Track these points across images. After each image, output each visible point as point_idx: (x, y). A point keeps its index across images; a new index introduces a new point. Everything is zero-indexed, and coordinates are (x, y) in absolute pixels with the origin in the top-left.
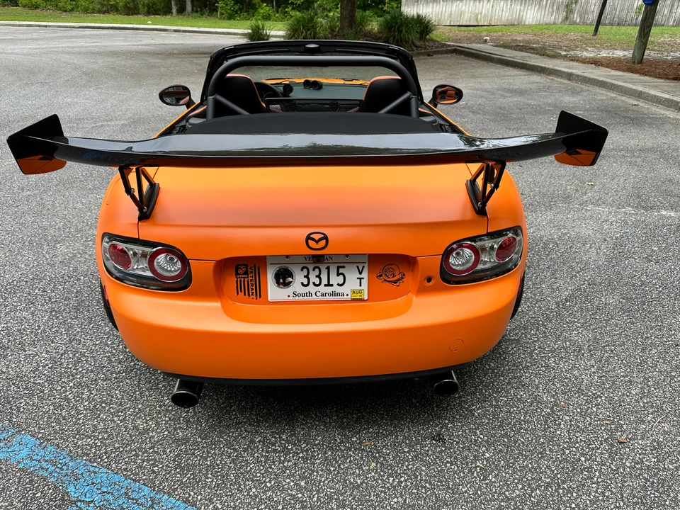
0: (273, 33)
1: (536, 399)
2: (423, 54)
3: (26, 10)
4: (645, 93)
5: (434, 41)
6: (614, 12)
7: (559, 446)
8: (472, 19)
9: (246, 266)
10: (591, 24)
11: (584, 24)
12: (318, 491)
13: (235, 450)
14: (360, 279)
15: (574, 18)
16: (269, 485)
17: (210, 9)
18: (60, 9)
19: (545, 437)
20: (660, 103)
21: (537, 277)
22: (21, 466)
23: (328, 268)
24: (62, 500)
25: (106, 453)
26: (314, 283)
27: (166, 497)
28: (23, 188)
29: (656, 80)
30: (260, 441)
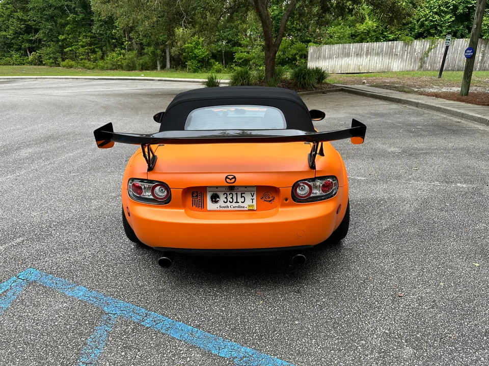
0: (222, 81)
1: (356, 276)
2: (320, 93)
3: (65, 69)
4: (466, 114)
5: (328, 84)
6: (454, 62)
7: (364, 297)
8: (356, 69)
9: (197, 192)
10: (438, 71)
11: (434, 70)
12: (231, 313)
13: (189, 294)
14: (253, 199)
15: (426, 66)
16: (206, 309)
17: (182, 66)
18: (86, 68)
19: (357, 293)
20: (475, 121)
21: (369, 219)
22: (80, 299)
23: (237, 194)
24: (101, 313)
25: (122, 295)
26: (230, 201)
27: (153, 313)
28: (70, 172)
29: (476, 106)
30: (202, 291)
